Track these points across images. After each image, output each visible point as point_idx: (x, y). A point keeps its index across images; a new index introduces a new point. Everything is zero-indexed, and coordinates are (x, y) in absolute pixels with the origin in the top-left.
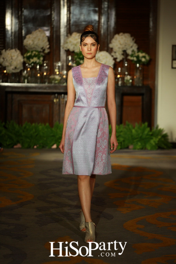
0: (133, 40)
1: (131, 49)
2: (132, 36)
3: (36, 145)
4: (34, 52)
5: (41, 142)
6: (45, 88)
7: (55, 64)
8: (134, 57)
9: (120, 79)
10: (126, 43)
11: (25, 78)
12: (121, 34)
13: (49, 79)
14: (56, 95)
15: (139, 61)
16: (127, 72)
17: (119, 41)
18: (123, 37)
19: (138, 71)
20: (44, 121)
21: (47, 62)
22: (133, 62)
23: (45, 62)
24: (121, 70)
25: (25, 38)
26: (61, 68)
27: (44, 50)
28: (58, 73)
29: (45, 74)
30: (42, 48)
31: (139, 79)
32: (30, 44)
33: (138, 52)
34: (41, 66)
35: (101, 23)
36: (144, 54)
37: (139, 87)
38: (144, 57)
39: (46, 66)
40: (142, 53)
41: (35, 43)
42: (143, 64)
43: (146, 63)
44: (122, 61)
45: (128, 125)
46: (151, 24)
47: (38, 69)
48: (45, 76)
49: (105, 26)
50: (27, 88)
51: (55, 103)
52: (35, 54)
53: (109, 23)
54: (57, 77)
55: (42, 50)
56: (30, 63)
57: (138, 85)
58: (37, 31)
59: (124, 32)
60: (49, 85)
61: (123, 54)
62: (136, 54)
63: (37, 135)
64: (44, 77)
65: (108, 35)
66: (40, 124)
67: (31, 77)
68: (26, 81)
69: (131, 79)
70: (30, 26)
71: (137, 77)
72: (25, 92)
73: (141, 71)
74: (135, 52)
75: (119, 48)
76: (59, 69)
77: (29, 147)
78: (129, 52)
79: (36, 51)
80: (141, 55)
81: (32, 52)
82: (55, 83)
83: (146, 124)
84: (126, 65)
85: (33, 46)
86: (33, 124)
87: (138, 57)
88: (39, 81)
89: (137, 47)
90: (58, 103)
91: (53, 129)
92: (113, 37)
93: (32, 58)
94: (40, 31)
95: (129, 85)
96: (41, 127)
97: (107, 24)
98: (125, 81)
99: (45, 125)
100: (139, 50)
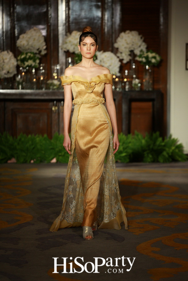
0: (141, 38)
1: (140, 49)
2: (139, 34)
3: (33, 160)
4: (29, 54)
5: (38, 155)
6: (42, 95)
7: (53, 67)
8: (142, 58)
9: (127, 83)
10: (133, 42)
11: (19, 83)
12: (128, 32)
13: (47, 84)
14: (55, 102)
15: (148, 62)
16: (135, 75)
17: (126, 40)
18: (130, 35)
19: (148, 74)
20: (41, 132)
21: (44, 65)
22: (142, 64)
23: (41, 65)
24: (128, 73)
25: (18, 38)
26: (59, 71)
27: (40, 52)
28: (56, 77)
29: (42, 78)
30: (38, 50)
31: (149, 82)
32: (24, 44)
33: (147, 52)
34: (37, 70)
35: (105, 20)
36: (154, 54)
37: (149, 91)
38: (154, 58)
39: (43, 69)
40: (152, 53)
41: (30, 43)
42: (153, 66)
43: (156, 65)
44: (129, 63)
45: (138, 135)
46: (162, 20)
47: (34, 73)
48: (42, 80)
49: (109, 24)
50: (21, 94)
51: (54, 111)
52: (30, 56)
53: (114, 20)
54: (56, 82)
55: (37, 52)
56: (25, 66)
57: (147, 89)
58: (32, 30)
59: (131, 30)
60: (47, 91)
61: (130, 55)
62: (145, 55)
63: (34, 148)
64: (40, 82)
65: (112, 32)
66: (37, 135)
67: (26, 83)
68: (20, 87)
69: (139, 83)
70: (24, 24)
71: (146, 81)
72: (20, 99)
73: (150, 74)
74: (143, 52)
75: (126, 48)
76: (57, 73)
77: (25, 162)
78: (137, 52)
79: (31, 53)
80: (150, 55)
81: (27, 54)
82: (53, 89)
83: (158, 133)
84: (134, 67)
85: (27, 47)
86: (30, 136)
87: (147, 58)
88: (35, 86)
89: (145, 46)
90: (57, 111)
91: (52, 141)
92: (119, 36)
93: (27, 61)
94: (35, 30)
95: (137, 89)
96: (38, 138)
97: (112, 21)
98: (133, 85)
99: (43, 136)
100: (148, 49)
